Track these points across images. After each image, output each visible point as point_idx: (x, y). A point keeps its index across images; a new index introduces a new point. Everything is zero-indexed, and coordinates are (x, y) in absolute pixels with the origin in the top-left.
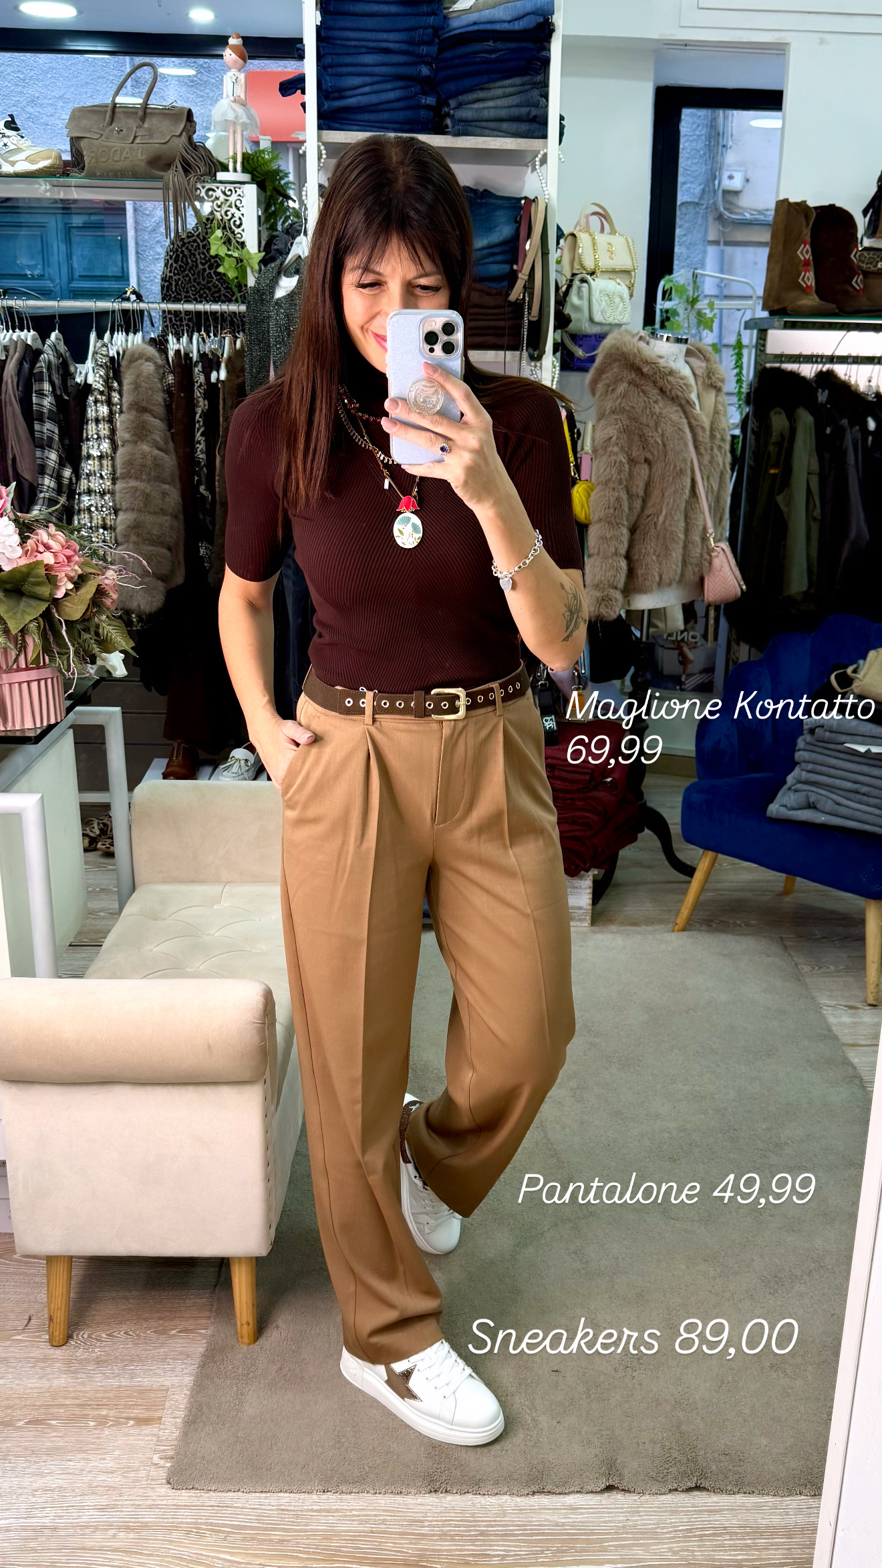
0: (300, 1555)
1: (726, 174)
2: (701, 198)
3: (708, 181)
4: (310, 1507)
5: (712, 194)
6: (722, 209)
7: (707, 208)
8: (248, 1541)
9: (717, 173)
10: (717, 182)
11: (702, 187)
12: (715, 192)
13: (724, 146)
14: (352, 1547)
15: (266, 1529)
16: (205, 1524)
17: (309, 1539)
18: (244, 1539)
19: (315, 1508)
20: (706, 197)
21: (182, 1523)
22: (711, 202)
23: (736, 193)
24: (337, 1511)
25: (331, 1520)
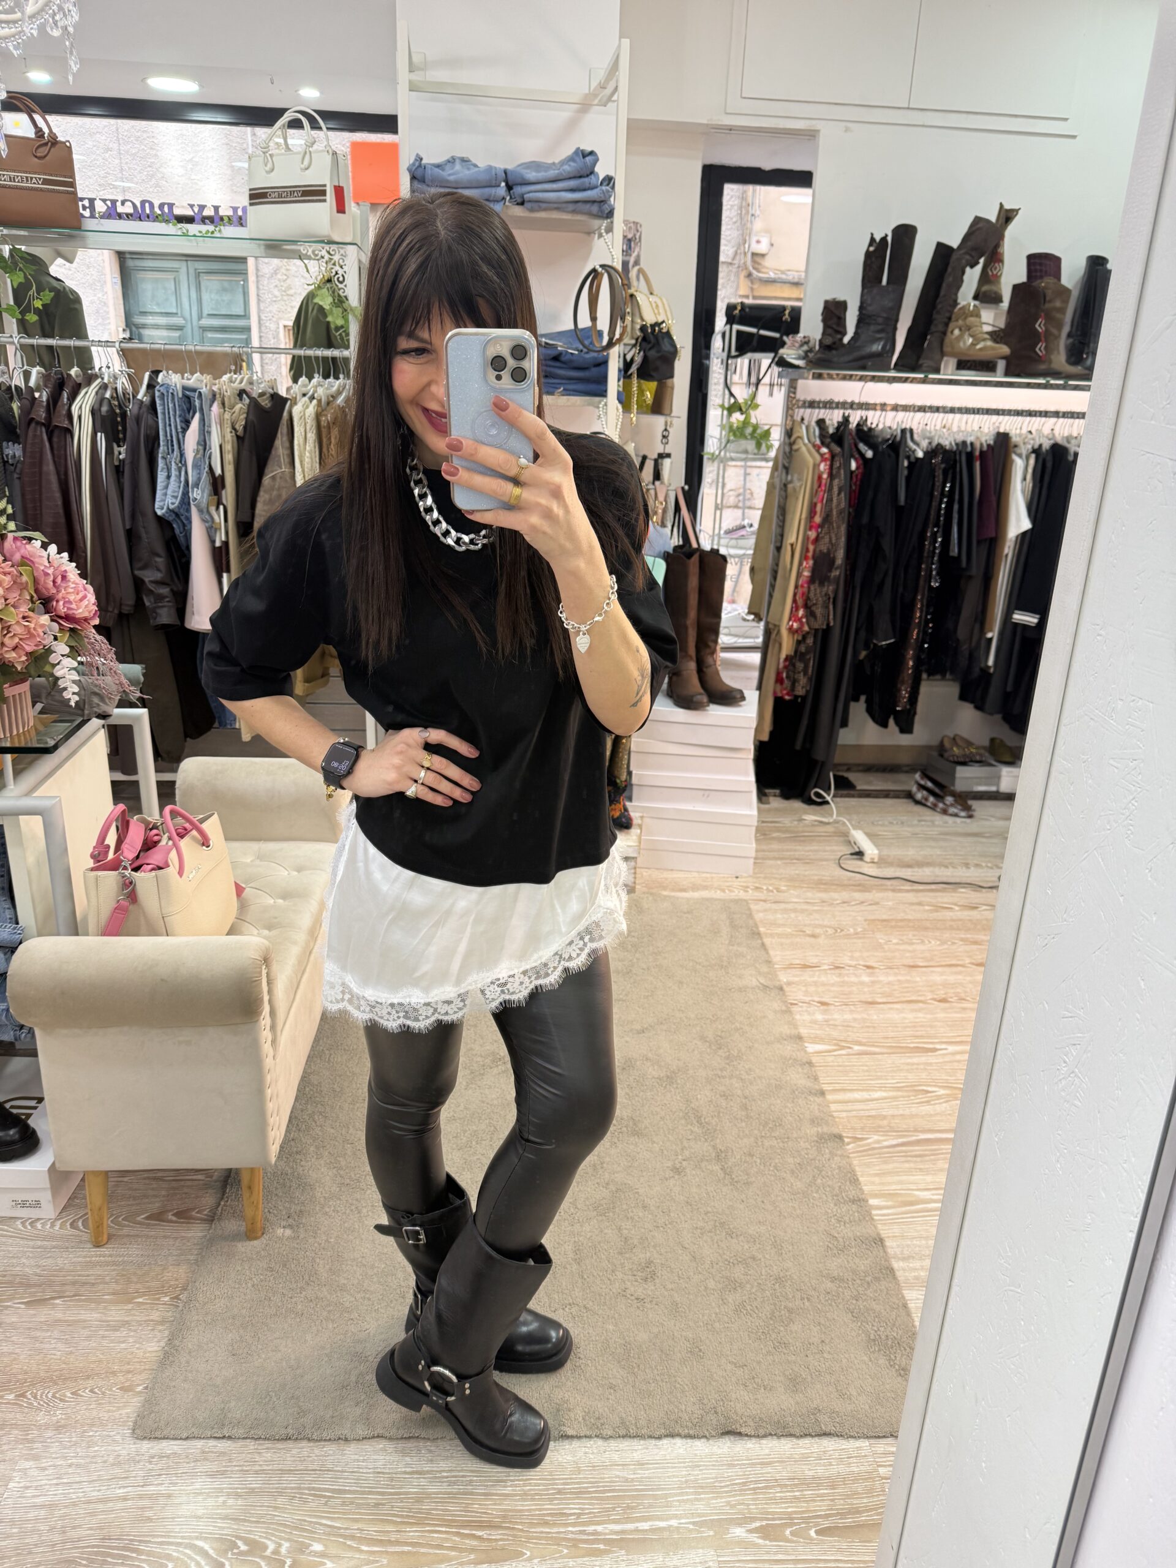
0: (394, 1519)
1: (754, 239)
2: (734, 259)
3: (739, 245)
4: (403, 1470)
5: (743, 255)
6: (751, 268)
7: (739, 267)
8: (347, 1505)
9: (747, 238)
10: (747, 246)
11: (735, 249)
12: (745, 254)
13: (753, 215)
14: (442, 1510)
15: (363, 1493)
16: (309, 1489)
17: (402, 1502)
18: (343, 1504)
19: (408, 1470)
20: (738, 257)
21: (286, 1488)
22: (742, 261)
23: (763, 255)
24: (428, 1472)
25: (423, 1482)
